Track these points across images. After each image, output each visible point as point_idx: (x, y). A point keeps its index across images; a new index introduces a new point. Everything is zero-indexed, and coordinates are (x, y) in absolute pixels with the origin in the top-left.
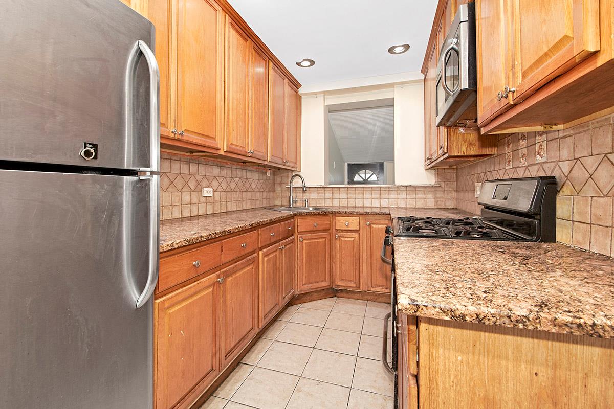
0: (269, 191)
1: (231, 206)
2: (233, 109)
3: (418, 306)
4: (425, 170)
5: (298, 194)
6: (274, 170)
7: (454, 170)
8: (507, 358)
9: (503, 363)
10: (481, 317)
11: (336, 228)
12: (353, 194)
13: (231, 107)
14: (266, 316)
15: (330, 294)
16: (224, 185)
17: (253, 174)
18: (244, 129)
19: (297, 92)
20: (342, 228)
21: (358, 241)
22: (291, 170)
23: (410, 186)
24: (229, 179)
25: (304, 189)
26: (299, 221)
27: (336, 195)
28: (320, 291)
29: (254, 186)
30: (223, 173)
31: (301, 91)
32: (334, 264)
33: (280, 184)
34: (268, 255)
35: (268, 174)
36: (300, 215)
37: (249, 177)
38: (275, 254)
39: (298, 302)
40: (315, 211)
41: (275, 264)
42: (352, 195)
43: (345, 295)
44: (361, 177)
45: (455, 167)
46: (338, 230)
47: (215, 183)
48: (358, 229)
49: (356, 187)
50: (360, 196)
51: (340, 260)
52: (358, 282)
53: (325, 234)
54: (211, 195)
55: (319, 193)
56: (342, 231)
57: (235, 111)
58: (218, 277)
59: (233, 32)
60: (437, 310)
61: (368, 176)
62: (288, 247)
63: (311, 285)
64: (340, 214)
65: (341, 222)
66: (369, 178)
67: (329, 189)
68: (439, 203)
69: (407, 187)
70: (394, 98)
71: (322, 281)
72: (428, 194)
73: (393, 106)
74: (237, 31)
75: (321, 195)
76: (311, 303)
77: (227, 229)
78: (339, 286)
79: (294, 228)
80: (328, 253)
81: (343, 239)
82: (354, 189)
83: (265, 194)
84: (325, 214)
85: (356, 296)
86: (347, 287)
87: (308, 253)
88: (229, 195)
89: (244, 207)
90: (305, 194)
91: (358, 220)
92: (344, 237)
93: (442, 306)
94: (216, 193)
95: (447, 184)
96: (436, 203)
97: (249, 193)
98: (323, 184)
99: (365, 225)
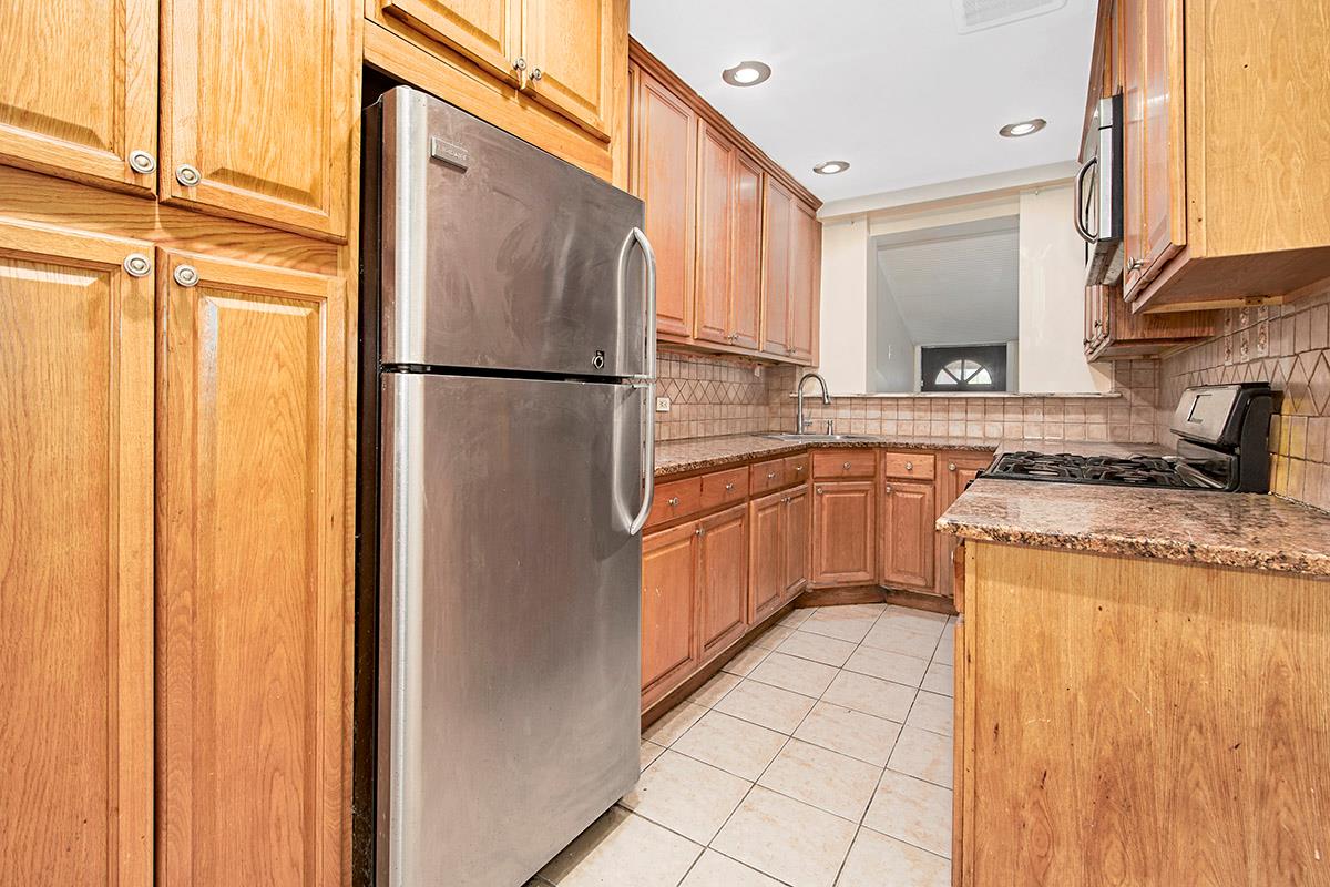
0: (758, 404)
1: (697, 430)
2: (707, 269)
3: (958, 527)
4: (1089, 363)
5: (814, 410)
6: (767, 364)
7: (1155, 364)
8: (1066, 591)
9: (1062, 596)
10: (1026, 537)
11: (888, 474)
12: (926, 411)
13: (704, 267)
14: (759, 609)
15: (874, 596)
16: (686, 393)
17: (732, 371)
18: (723, 300)
19: (813, 218)
20: (898, 475)
21: (932, 499)
22: (800, 365)
23: (1052, 398)
24: (693, 383)
25: (824, 401)
26: (817, 457)
27: (890, 414)
28: (856, 587)
29: (732, 394)
30: (685, 373)
31: (821, 214)
32: (881, 542)
33: (780, 390)
34: (764, 509)
35: (757, 371)
36: (818, 447)
37: (724, 378)
38: (775, 509)
39: (812, 603)
40: (845, 441)
41: (774, 527)
42: (922, 414)
43: (903, 600)
44: (950, 374)
45: (1157, 357)
46: (891, 477)
47: (673, 390)
48: (932, 477)
49: (931, 398)
50: (941, 415)
51: (895, 536)
52: (929, 578)
53: (866, 484)
54: (668, 409)
55: (855, 409)
56: (899, 479)
57: (711, 272)
58: (697, 527)
59: (710, 144)
60: (979, 530)
61: (969, 373)
62: (795, 501)
63: (837, 575)
64: (895, 448)
65: (896, 464)
66: (970, 379)
67: (877, 402)
68: (1118, 432)
69: (1043, 398)
70: (1018, 216)
71: (859, 571)
72: (1091, 413)
73: (1017, 229)
74: (715, 139)
75: (860, 413)
76: (836, 607)
77: (709, 459)
78: (892, 582)
79: (808, 470)
80: (871, 520)
81: (900, 495)
82: (927, 402)
83: (750, 408)
84: (866, 447)
85: (926, 604)
86: (908, 585)
87: (833, 515)
88: (693, 409)
89: (717, 432)
90: (825, 411)
91: (932, 461)
92: (902, 491)
93: (985, 526)
94: (674, 406)
95: (1137, 394)
96: (1112, 432)
97: (724, 407)
98: (863, 392)
99: (946, 471)
